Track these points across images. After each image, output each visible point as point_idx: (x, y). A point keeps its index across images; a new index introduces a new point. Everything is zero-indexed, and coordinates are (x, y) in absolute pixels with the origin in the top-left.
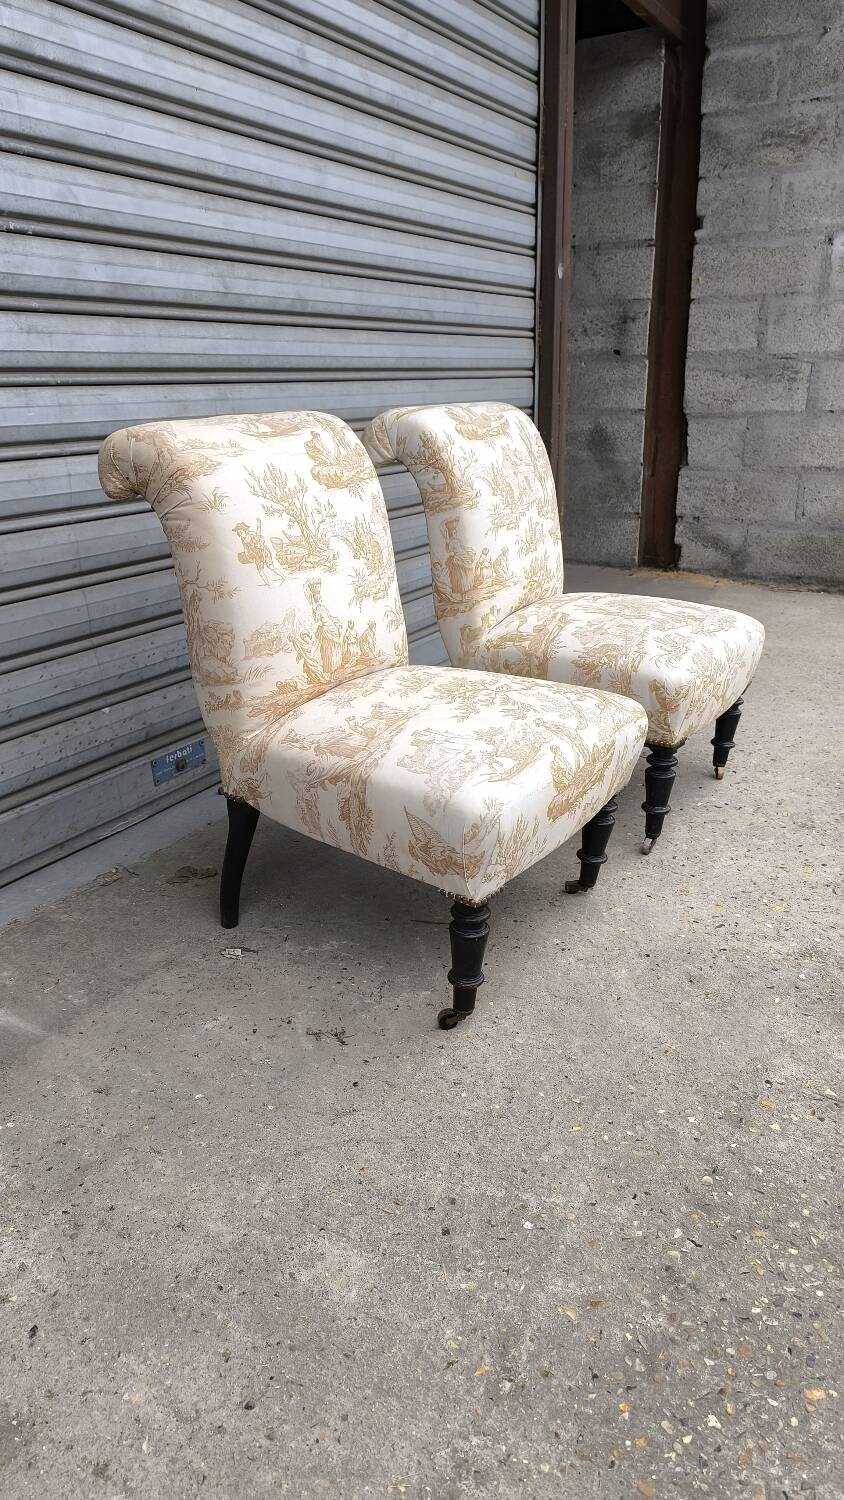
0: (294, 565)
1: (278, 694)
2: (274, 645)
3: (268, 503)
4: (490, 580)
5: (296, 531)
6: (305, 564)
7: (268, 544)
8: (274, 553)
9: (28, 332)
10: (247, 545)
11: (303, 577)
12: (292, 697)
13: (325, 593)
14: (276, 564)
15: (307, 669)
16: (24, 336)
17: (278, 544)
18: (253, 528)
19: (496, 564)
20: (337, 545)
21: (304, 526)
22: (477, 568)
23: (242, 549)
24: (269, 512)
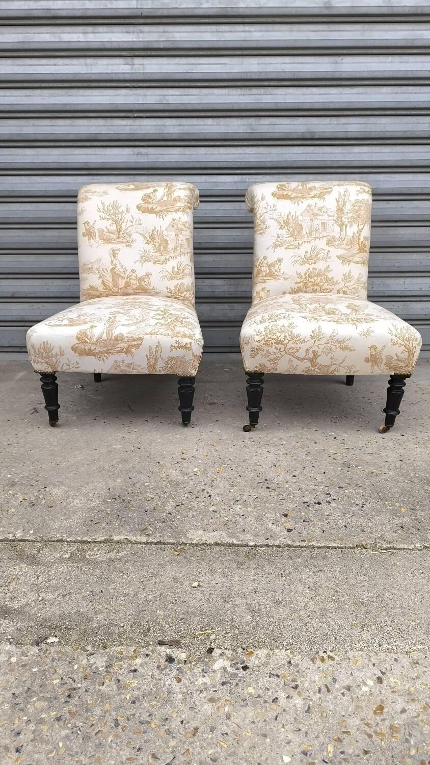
0: (107, 241)
1: (90, 290)
2: (90, 270)
3: (103, 215)
4: (264, 274)
5: (114, 227)
6: (113, 241)
7: (96, 230)
8: (98, 234)
9: (137, 155)
10: (86, 230)
11: (110, 246)
12: (95, 293)
13: (120, 255)
14: (97, 239)
15: (103, 283)
16: (135, 156)
17: (101, 231)
18: (91, 224)
19: (270, 266)
20: (135, 236)
21: (118, 225)
22: (259, 265)
23: (84, 231)
24: (102, 218)
